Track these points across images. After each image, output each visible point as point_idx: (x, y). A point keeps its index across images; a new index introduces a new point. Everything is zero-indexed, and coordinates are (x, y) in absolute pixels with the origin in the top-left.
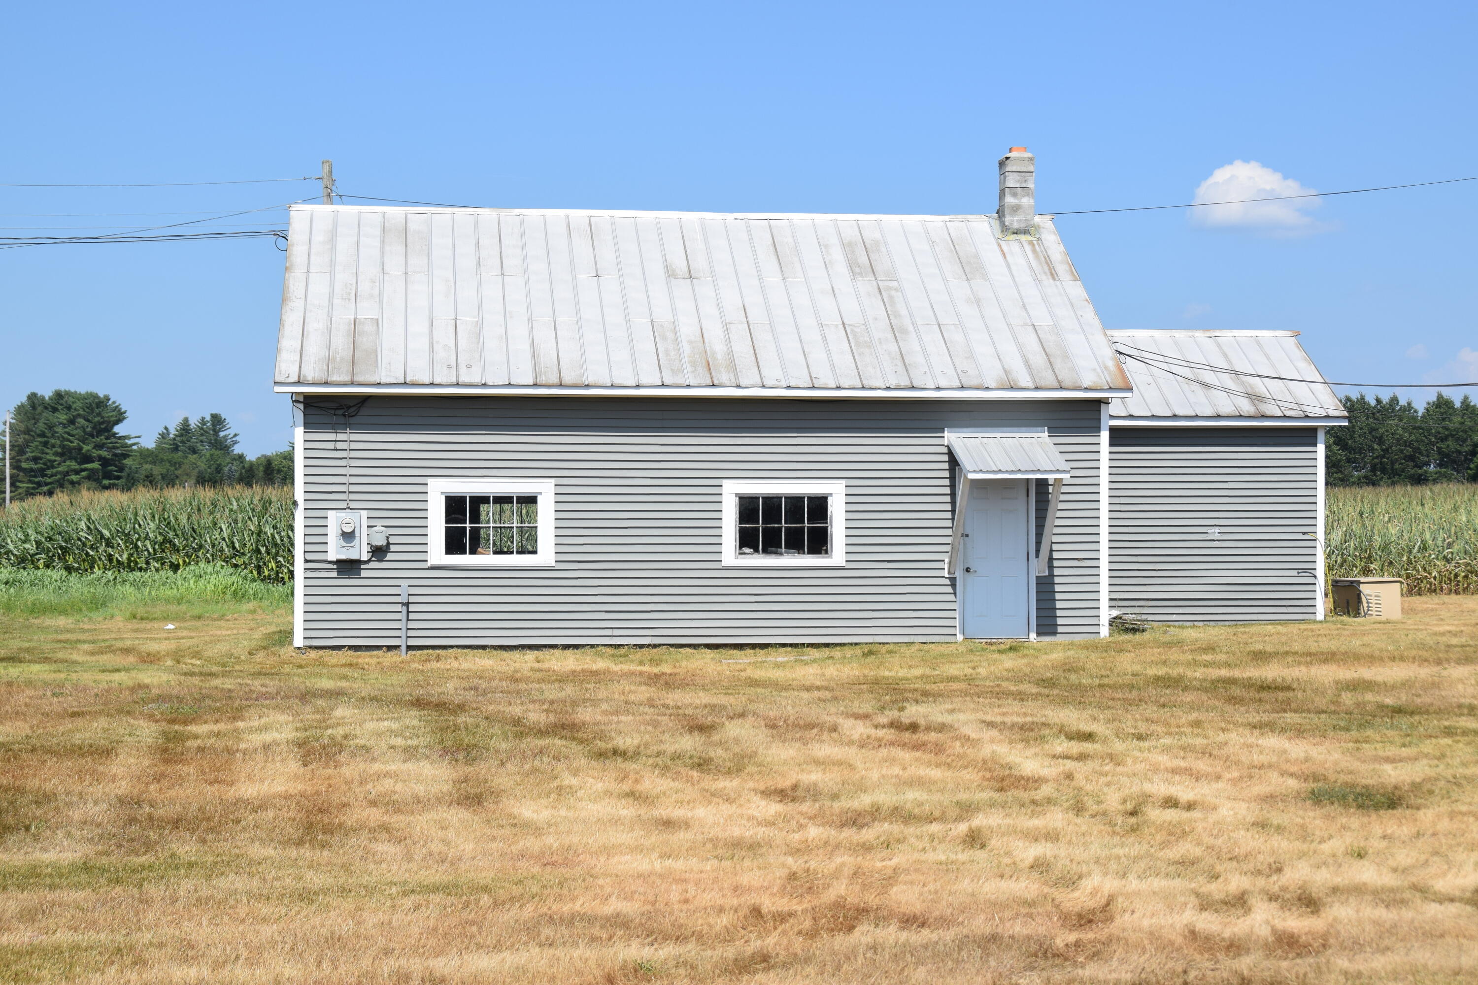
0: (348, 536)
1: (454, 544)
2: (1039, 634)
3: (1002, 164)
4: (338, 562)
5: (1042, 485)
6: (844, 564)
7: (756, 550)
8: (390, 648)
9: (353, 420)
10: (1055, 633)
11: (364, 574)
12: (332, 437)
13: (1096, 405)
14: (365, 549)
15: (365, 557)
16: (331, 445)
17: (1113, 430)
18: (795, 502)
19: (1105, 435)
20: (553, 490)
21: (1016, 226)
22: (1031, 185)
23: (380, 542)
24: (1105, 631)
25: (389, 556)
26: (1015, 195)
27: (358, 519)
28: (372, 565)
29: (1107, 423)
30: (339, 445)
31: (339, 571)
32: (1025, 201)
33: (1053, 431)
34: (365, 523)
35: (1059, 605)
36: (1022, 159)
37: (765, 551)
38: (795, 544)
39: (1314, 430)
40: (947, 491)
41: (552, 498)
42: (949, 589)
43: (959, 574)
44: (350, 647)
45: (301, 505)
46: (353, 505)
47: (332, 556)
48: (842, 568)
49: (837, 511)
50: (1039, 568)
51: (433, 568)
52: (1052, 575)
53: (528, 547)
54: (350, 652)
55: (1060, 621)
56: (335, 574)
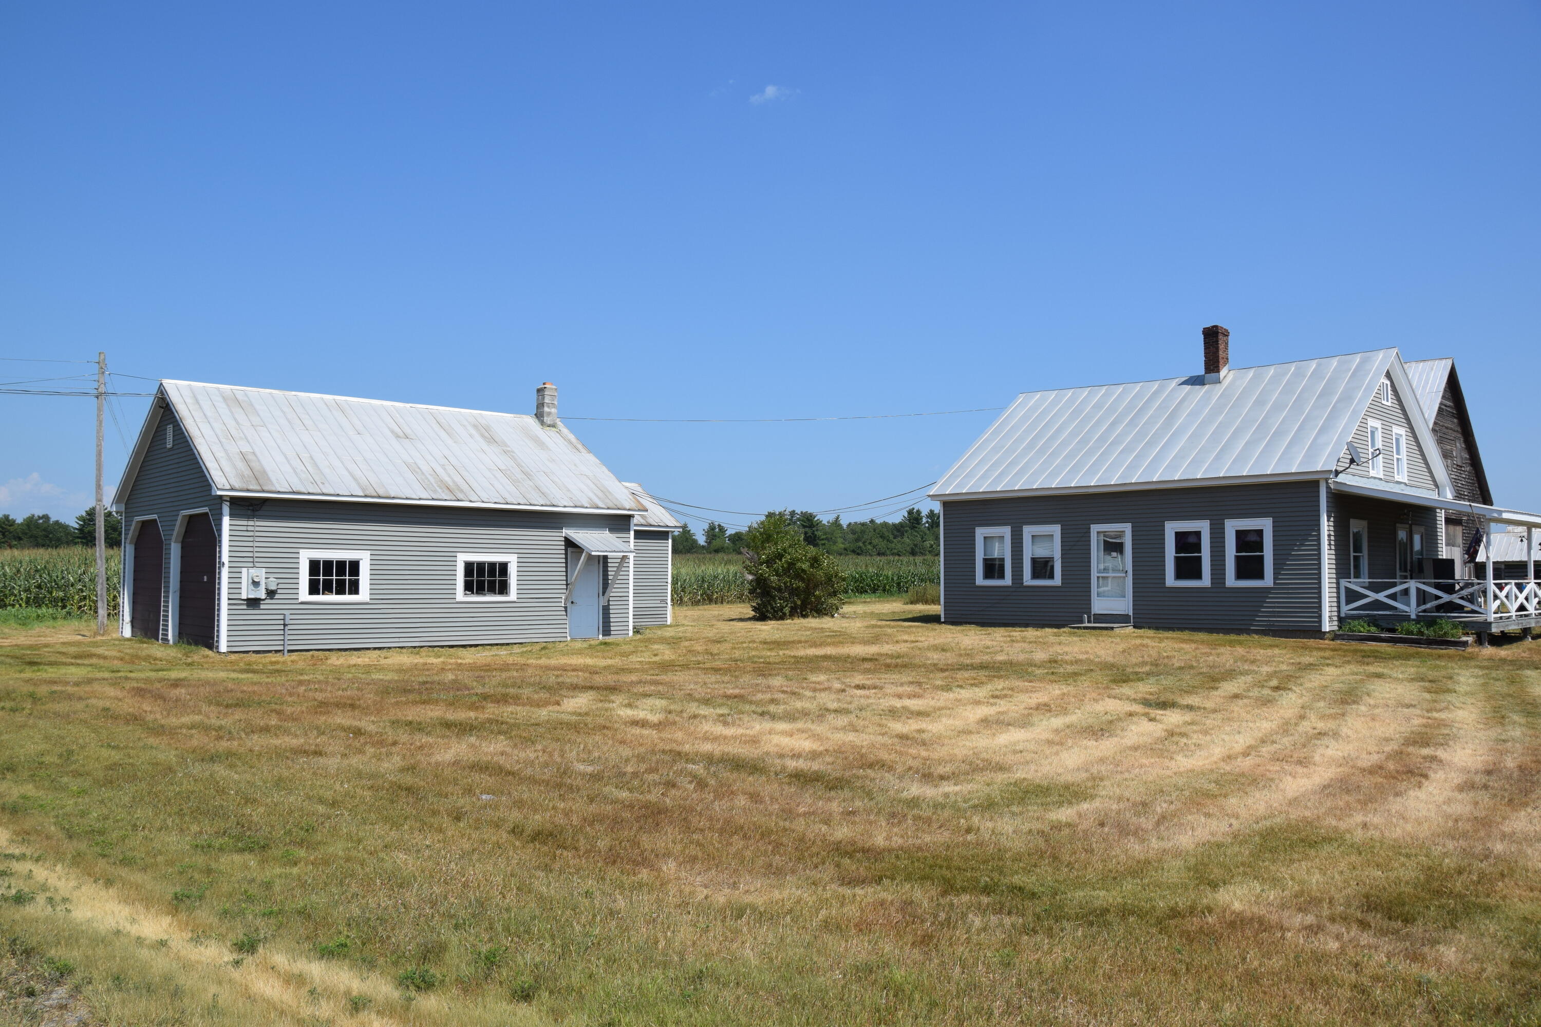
0: (256, 584)
1: (314, 590)
2: (603, 635)
3: (539, 391)
4: (248, 600)
5: (605, 558)
6: (515, 600)
7: (473, 593)
8: (277, 651)
9: (257, 513)
10: (610, 635)
11: (262, 607)
12: (245, 523)
13: (629, 517)
14: (264, 591)
15: (263, 597)
16: (244, 528)
17: (636, 531)
18: (492, 565)
19: (632, 533)
20: (369, 557)
21: (549, 422)
22: (556, 403)
23: (273, 588)
24: (631, 633)
25: (277, 596)
26: (548, 407)
27: (260, 574)
28: (267, 601)
29: (633, 528)
30: (250, 528)
31: (248, 605)
32: (553, 410)
33: (612, 530)
34: (264, 576)
35: (612, 620)
36: (552, 389)
37: (477, 593)
38: (492, 590)
39: (667, 532)
40: (564, 561)
41: (369, 562)
42: (564, 613)
43: (569, 605)
44: (254, 652)
45: (227, 564)
46: (257, 565)
47: (244, 596)
48: (514, 602)
49: (513, 570)
50: (603, 602)
51: (302, 603)
52: (609, 605)
53: (354, 589)
54: (254, 655)
55: (612, 628)
56: (245, 607)
